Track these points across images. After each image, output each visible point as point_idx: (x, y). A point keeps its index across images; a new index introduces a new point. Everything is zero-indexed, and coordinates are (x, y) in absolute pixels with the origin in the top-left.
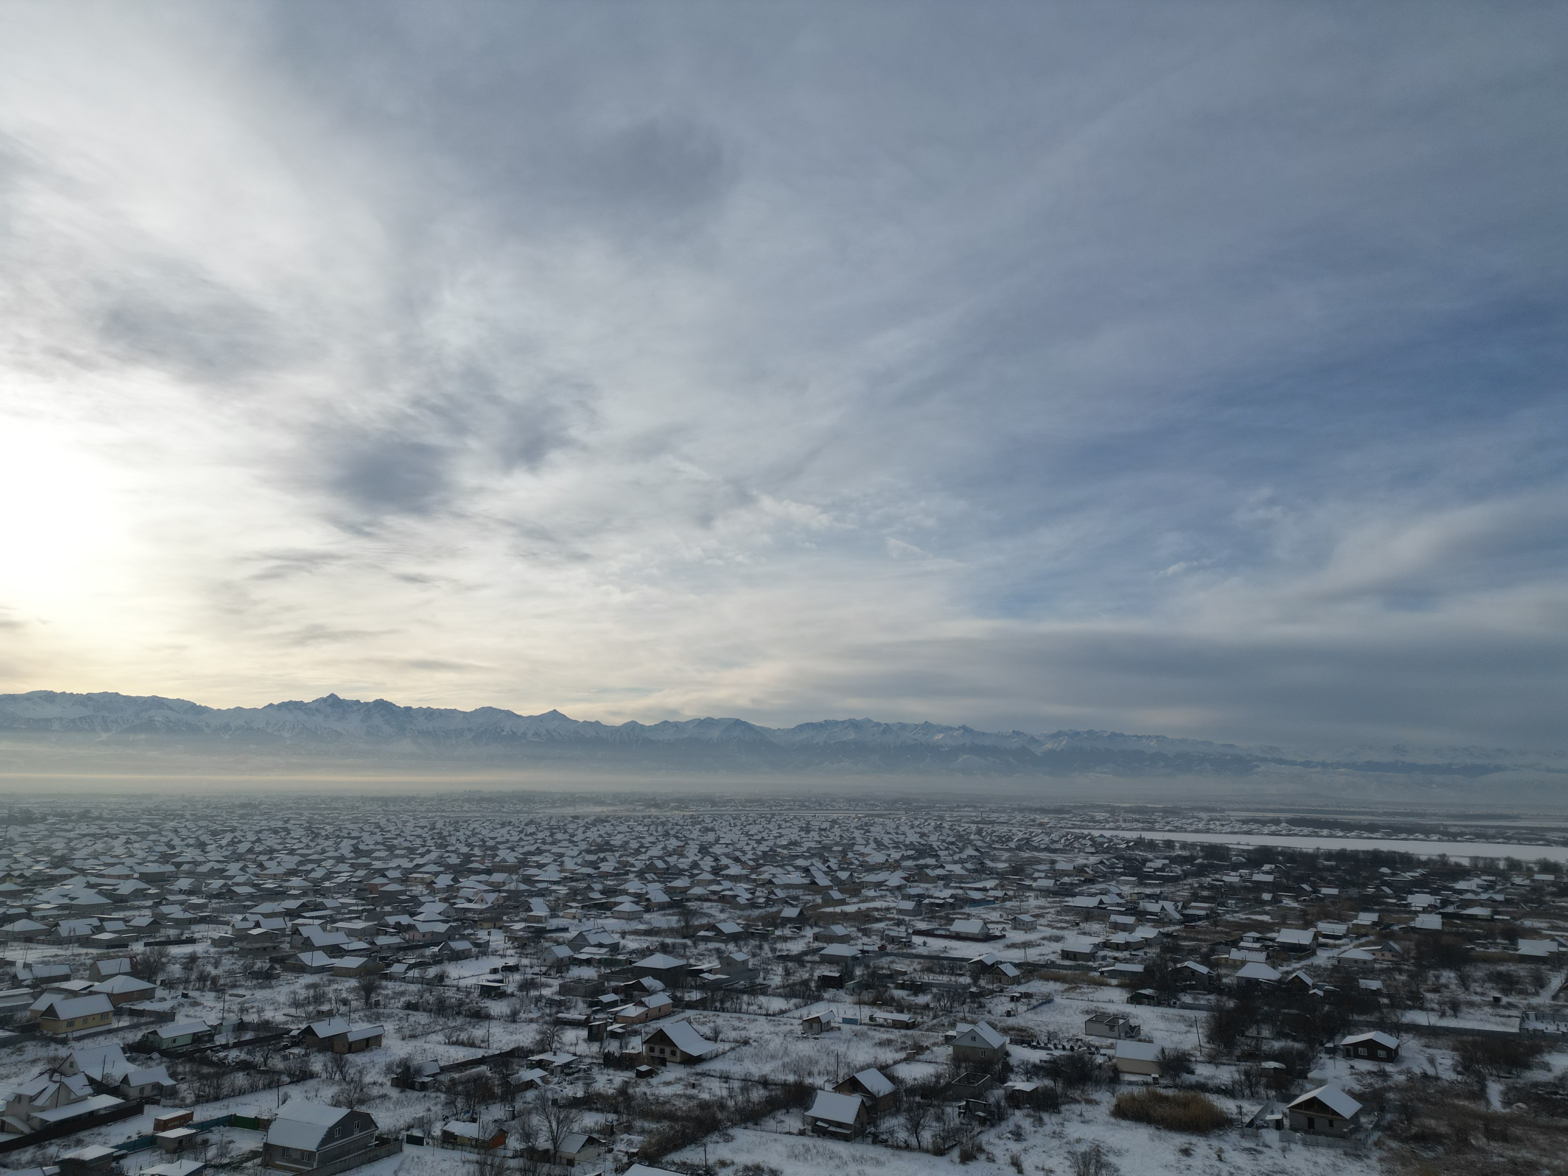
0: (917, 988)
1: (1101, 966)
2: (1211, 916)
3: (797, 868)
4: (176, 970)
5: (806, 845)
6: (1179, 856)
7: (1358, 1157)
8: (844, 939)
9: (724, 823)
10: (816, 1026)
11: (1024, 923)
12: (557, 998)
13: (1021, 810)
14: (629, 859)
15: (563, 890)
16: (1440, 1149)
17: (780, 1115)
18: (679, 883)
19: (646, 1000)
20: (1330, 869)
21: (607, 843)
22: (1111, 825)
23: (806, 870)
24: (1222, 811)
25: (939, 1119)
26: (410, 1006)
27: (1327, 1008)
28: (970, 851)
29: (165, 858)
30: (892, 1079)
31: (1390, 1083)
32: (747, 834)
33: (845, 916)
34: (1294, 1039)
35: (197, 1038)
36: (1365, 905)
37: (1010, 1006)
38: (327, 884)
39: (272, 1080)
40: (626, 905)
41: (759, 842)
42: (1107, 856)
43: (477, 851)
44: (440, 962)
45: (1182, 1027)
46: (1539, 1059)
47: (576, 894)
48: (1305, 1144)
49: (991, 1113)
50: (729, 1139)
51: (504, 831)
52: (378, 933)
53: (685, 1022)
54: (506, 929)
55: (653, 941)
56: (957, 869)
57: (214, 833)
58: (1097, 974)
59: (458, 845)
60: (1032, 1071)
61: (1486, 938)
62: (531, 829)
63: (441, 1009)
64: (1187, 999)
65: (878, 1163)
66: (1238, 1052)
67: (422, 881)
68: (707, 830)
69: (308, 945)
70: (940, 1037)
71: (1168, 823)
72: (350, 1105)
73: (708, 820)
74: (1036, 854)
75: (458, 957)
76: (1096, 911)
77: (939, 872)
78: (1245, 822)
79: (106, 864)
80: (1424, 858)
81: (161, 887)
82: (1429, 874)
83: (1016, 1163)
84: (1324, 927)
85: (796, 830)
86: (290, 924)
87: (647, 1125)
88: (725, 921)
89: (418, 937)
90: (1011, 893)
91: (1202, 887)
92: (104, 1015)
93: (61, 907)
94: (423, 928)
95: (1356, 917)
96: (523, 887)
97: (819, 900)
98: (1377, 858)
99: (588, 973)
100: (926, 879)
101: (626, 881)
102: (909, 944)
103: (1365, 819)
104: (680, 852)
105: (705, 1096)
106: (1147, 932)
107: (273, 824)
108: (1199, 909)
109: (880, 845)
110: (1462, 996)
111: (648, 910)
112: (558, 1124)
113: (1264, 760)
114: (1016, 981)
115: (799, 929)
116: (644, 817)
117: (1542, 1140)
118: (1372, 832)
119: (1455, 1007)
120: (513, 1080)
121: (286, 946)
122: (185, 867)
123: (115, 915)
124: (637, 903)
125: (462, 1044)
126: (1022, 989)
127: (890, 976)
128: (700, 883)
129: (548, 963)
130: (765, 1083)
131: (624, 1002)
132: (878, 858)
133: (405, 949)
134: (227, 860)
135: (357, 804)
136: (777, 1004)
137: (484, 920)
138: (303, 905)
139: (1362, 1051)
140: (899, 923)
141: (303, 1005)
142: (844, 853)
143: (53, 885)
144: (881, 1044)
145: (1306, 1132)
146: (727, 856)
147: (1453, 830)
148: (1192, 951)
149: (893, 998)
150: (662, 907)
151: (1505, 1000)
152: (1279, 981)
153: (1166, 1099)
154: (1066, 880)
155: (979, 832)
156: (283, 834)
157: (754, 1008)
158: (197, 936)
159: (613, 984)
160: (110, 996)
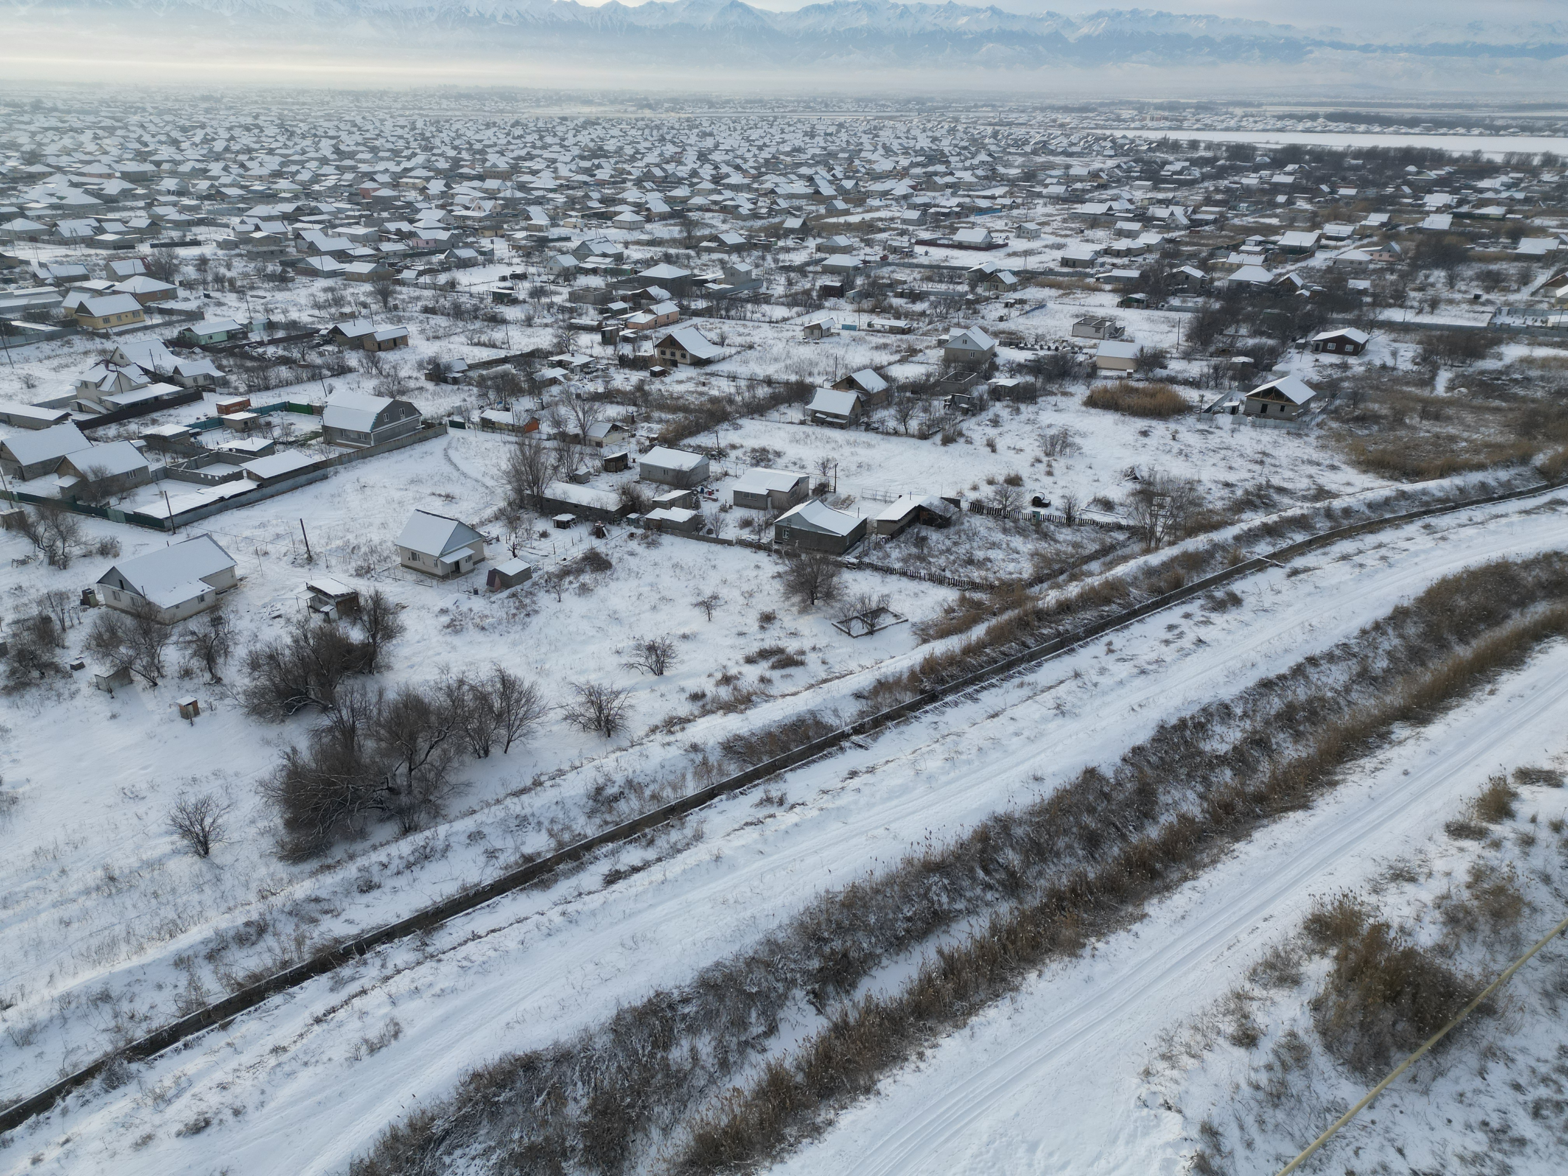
0: (915, 296)
1: (1099, 272)
2: (1220, 222)
3: (800, 176)
4: (190, 272)
5: (810, 152)
6: (1201, 158)
7: (1299, 436)
8: (847, 250)
9: (723, 127)
10: (816, 332)
11: (1029, 232)
12: (568, 305)
13: (1043, 109)
14: (625, 166)
15: (560, 199)
16: (1375, 428)
17: (783, 408)
18: (680, 192)
19: (654, 307)
20: (1356, 168)
21: (601, 148)
22: (1137, 124)
23: (810, 179)
24: (1260, 105)
25: (926, 410)
26: (426, 310)
27: (1309, 307)
28: (983, 157)
29: (141, 156)
30: (886, 378)
31: (1349, 373)
32: (748, 140)
33: (849, 228)
34: (1269, 336)
35: (231, 335)
36: (1377, 205)
37: (1003, 312)
38: (316, 187)
39: (315, 375)
40: (627, 215)
41: (760, 148)
42: (1125, 159)
43: (465, 155)
44: (449, 269)
45: (1165, 328)
46: (1496, 349)
47: (574, 203)
48: (1254, 425)
49: (974, 405)
50: (737, 427)
51: (490, 132)
52: (381, 239)
53: (692, 329)
54: (509, 238)
55: (656, 252)
56: (967, 176)
57: (184, 129)
58: (1093, 280)
59: (444, 148)
60: (1016, 369)
61: (1489, 237)
62: (518, 131)
63: (458, 313)
64: (1175, 302)
65: (869, 445)
66: (1212, 349)
67: (414, 187)
68: (704, 135)
69: (313, 250)
70: (933, 340)
71: (1198, 121)
72: (392, 395)
73: (706, 124)
74: (1051, 158)
75: (465, 264)
76: (1103, 218)
77: (949, 179)
78: (1280, 118)
79: (81, 162)
80: (1456, 155)
81: (147, 187)
82: (1455, 172)
83: (991, 446)
84: (1331, 229)
85: (800, 135)
86: (290, 228)
87: (663, 416)
88: (727, 232)
89: (421, 244)
90: (1019, 201)
91: (1217, 190)
92: (135, 313)
93: (52, 207)
94: (425, 235)
95: (1365, 218)
96: (519, 194)
97: (822, 211)
98: (1408, 155)
99: (596, 282)
100: (934, 187)
101: (624, 190)
102: (911, 254)
103: (1408, 113)
104: (678, 159)
105: (715, 392)
106: (1152, 238)
107: (243, 120)
108: (1209, 213)
109: (888, 151)
110: (1445, 294)
111: (649, 219)
112: (584, 413)
113: (1319, 44)
114: (1013, 288)
115: (802, 240)
116: (637, 120)
117: (1469, 418)
118: (1412, 126)
119: (1434, 304)
120: (537, 376)
121: (292, 250)
122: (165, 166)
123: (110, 216)
124: (637, 213)
125: (484, 345)
126: (1018, 295)
127: (890, 286)
128: (700, 193)
129: (556, 271)
130: (769, 382)
131: (633, 309)
132: (886, 165)
133: (411, 256)
134: (206, 159)
135: (327, 99)
136: (779, 312)
137: (484, 228)
138: (298, 209)
139: (1331, 346)
140: (903, 233)
141: (325, 307)
142: (850, 160)
143: (35, 183)
144: (877, 348)
145: (1258, 416)
146: (728, 163)
147: (1499, 123)
148: (1191, 256)
149: (891, 306)
150: (663, 217)
151: (1485, 297)
152: (1270, 283)
153: (1137, 390)
154: (1078, 185)
155: (995, 135)
156: (256, 131)
157: (757, 316)
158: (199, 238)
159: (621, 292)
160: (135, 295)
